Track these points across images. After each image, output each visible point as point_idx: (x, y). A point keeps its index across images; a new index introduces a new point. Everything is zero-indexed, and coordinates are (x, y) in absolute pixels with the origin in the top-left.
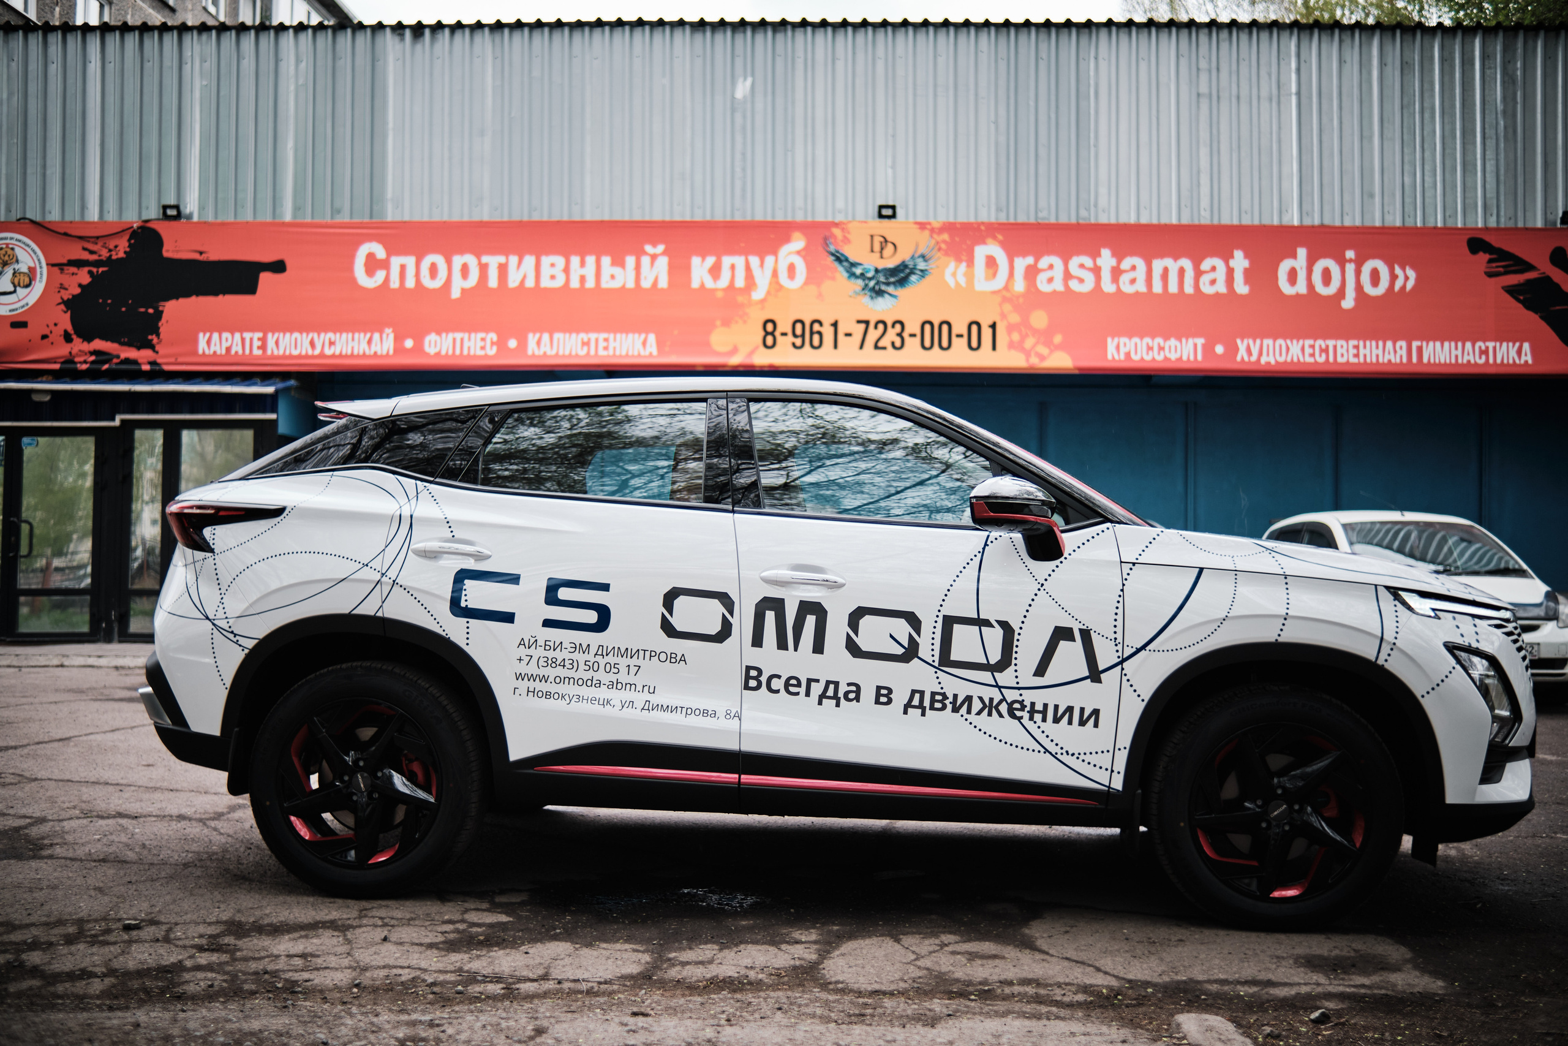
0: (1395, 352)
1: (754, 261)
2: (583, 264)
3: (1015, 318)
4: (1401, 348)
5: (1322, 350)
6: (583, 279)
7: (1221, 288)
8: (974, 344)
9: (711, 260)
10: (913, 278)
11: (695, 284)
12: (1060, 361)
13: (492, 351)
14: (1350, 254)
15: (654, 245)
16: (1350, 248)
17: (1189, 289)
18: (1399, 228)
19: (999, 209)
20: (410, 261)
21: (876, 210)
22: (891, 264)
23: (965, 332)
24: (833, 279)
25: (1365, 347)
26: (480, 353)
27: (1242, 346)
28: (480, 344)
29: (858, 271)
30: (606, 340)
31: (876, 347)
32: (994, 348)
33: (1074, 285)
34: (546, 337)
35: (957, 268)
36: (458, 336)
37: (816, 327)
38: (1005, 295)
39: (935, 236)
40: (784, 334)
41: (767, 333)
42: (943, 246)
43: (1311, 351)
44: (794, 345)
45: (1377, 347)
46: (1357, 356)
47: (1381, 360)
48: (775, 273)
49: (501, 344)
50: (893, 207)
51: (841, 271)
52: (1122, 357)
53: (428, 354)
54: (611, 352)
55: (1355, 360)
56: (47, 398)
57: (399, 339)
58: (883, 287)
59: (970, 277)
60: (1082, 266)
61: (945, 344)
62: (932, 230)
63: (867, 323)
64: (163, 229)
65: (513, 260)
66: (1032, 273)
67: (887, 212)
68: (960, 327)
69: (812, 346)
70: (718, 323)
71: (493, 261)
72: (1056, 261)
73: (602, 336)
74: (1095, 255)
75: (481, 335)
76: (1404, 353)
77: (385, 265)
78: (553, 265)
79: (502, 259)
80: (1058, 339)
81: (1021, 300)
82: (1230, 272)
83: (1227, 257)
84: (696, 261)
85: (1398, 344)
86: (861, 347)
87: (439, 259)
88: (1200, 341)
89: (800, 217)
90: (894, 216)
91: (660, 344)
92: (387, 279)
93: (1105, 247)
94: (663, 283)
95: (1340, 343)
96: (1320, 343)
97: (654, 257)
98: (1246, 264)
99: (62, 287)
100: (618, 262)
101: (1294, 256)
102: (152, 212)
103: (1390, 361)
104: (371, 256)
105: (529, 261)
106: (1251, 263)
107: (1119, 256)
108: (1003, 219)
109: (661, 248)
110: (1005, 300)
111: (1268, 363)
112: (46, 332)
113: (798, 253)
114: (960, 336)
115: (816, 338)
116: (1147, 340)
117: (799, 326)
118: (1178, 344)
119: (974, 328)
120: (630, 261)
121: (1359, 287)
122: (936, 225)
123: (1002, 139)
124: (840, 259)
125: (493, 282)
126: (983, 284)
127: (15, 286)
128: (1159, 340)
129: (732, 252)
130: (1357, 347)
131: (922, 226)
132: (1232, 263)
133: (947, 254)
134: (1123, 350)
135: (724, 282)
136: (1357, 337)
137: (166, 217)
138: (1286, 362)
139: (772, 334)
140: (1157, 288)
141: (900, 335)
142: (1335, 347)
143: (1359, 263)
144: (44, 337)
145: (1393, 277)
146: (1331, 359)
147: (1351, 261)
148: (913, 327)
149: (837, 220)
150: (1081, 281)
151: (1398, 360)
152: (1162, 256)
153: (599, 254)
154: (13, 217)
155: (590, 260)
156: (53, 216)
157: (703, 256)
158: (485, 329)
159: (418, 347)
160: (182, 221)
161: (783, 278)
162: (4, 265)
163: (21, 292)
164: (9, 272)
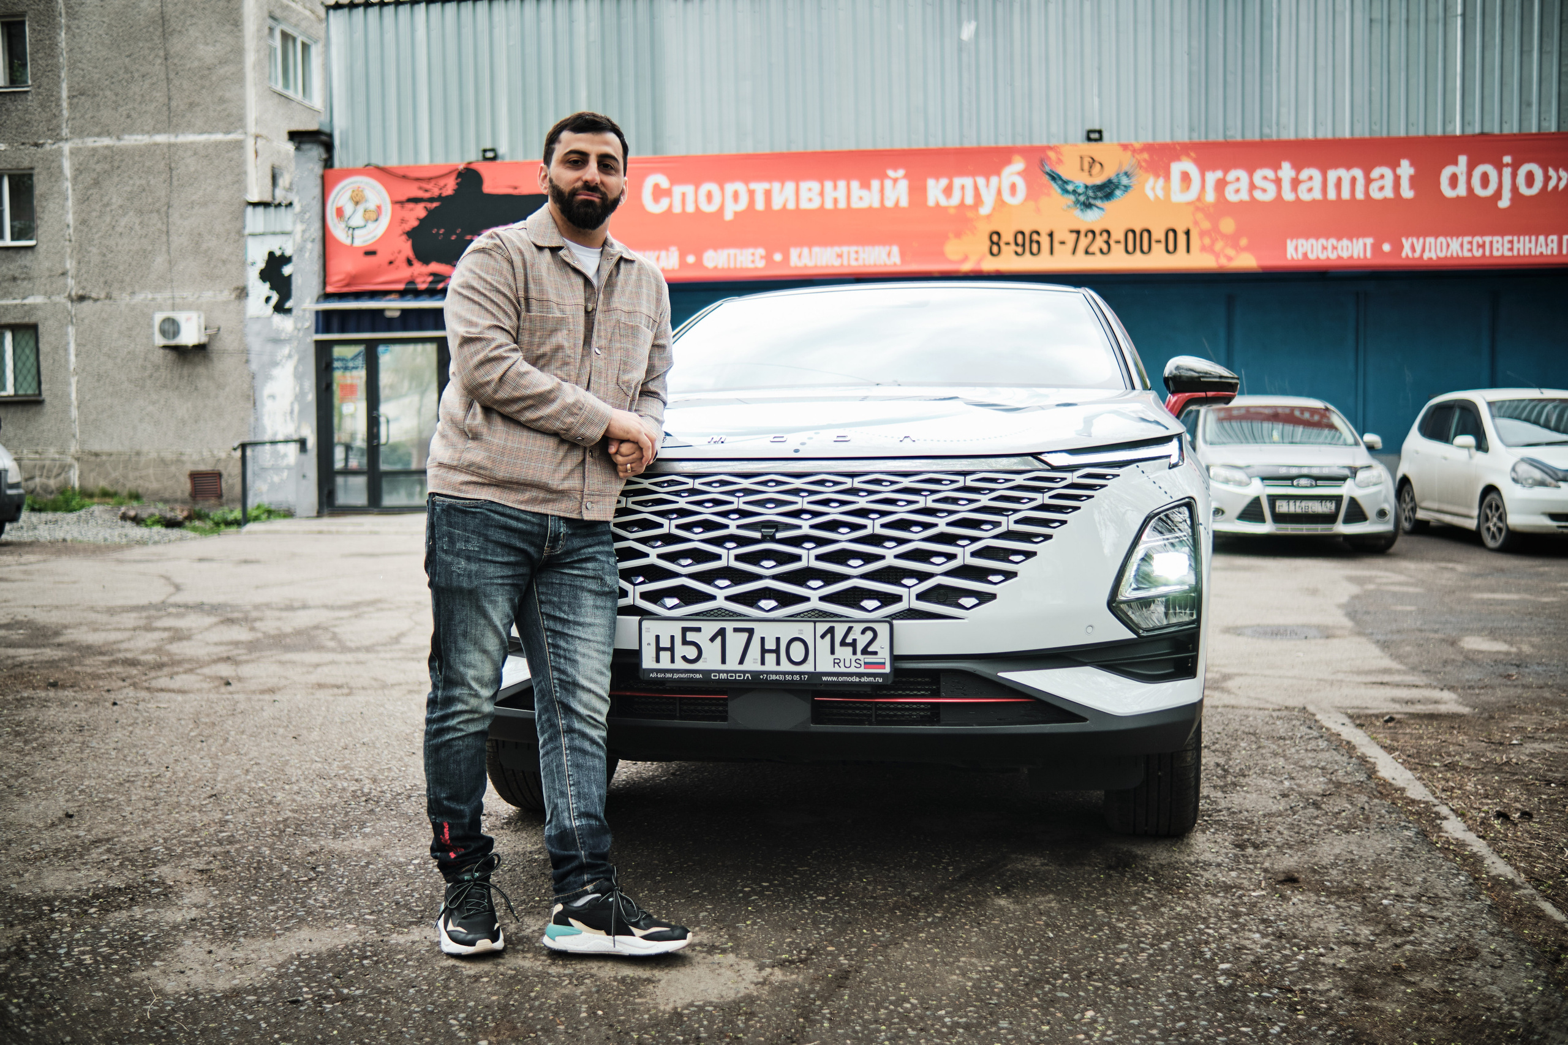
0: (1547, 245)
1: (981, 181)
2: (835, 187)
3: (1206, 225)
4: (1552, 241)
5: (1479, 246)
6: (836, 201)
7: (1389, 193)
8: (1171, 247)
9: (944, 182)
10: (1118, 193)
11: (931, 202)
12: (1246, 261)
13: (761, 264)
14: (1507, 159)
15: (895, 169)
16: (1507, 154)
17: (1360, 195)
18: (1553, 134)
19: (1191, 129)
20: (689, 189)
21: (1085, 134)
22: (1098, 180)
23: (1163, 239)
24: (1049, 195)
25: (1519, 241)
26: (751, 266)
27: (1407, 244)
28: (751, 258)
29: (1070, 188)
30: (857, 252)
31: (1087, 252)
32: (1188, 251)
33: (1258, 195)
34: (806, 251)
35: (1155, 182)
36: (732, 251)
37: (1035, 237)
38: (1198, 205)
39: (1138, 156)
40: (1008, 244)
41: (992, 243)
42: (1143, 164)
43: (1469, 247)
44: (1016, 253)
45: (1530, 241)
46: (1511, 249)
47: (1533, 253)
48: (999, 192)
49: (768, 258)
50: (1100, 132)
51: (1055, 188)
52: (1300, 256)
53: (706, 268)
54: (860, 263)
55: (1510, 254)
56: (397, 314)
57: (681, 255)
58: (1092, 201)
59: (1167, 190)
60: (1265, 178)
61: (1145, 248)
62: (1134, 151)
63: (1078, 232)
64: (485, 169)
65: (776, 186)
66: (1221, 185)
67: (1094, 136)
68: (1158, 234)
69: (1032, 253)
70: (951, 235)
71: (759, 187)
72: (1242, 174)
73: (853, 249)
74: (1276, 167)
75: (751, 251)
76: (1555, 246)
77: (668, 193)
78: (810, 190)
79: (766, 185)
80: (1244, 242)
81: (1212, 210)
82: (1397, 180)
83: (1394, 165)
84: (931, 183)
85: (1550, 238)
86: (1074, 252)
87: (713, 187)
88: (1369, 241)
89: (1020, 143)
90: (1100, 139)
91: (903, 254)
92: (671, 206)
93: (1285, 159)
94: (904, 203)
95: (1496, 238)
96: (1478, 239)
97: (895, 180)
98: (1412, 171)
99: (403, 221)
100: (865, 185)
101: (1456, 163)
102: (472, 156)
103: (1541, 253)
104: (656, 187)
105: (790, 186)
106: (1416, 171)
107: (1298, 168)
108: (1196, 138)
109: (901, 173)
110: (1197, 209)
111: (1431, 259)
112: (392, 258)
113: (1019, 174)
114: (1158, 241)
115: (1035, 247)
116: (1322, 241)
117: (1020, 238)
118: (1349, 244)
119: (1171, 235)
120: (875, 184)
121: (1515, 189)
122: (1137, 145)
123: (1195, 68)
124: (1054, 177)
125: (760, 205)
126: (1179, 196)
127: (367, 221)
128: (1333, 241)
129: (962, 173)
130: (1511, 242)
131: (1125, 147)
132: (1399, 171)
133: (1147, 170)
134: (1301, 251)
135: (955, 200)
136: (1512, 233)
137: (485, 159)
138: (1446, 257)
139: (998, 244)
140: (1332, 195)
141: (1107, 242)
142: (1491, 243)
143: (1515, 167)
144: (391, 263)
145: (1547, 178)
146: (1487, 253)
147: (1507, 165)
148: (1118, 234)
149: (1052, 144)
150: (1264, 190)
151: (1549, 252)
152: (1336, 166)
153: (848, 179)
154: (360, 163)
155: (842, 184)
156: (393, 162)
157: (937, 178)
158: (755, 245)
159: (699, 262)
160: (498, 161)
161: (1006, 196)
162: (357, 203)
163: (371, 226)
164: (361, 209)
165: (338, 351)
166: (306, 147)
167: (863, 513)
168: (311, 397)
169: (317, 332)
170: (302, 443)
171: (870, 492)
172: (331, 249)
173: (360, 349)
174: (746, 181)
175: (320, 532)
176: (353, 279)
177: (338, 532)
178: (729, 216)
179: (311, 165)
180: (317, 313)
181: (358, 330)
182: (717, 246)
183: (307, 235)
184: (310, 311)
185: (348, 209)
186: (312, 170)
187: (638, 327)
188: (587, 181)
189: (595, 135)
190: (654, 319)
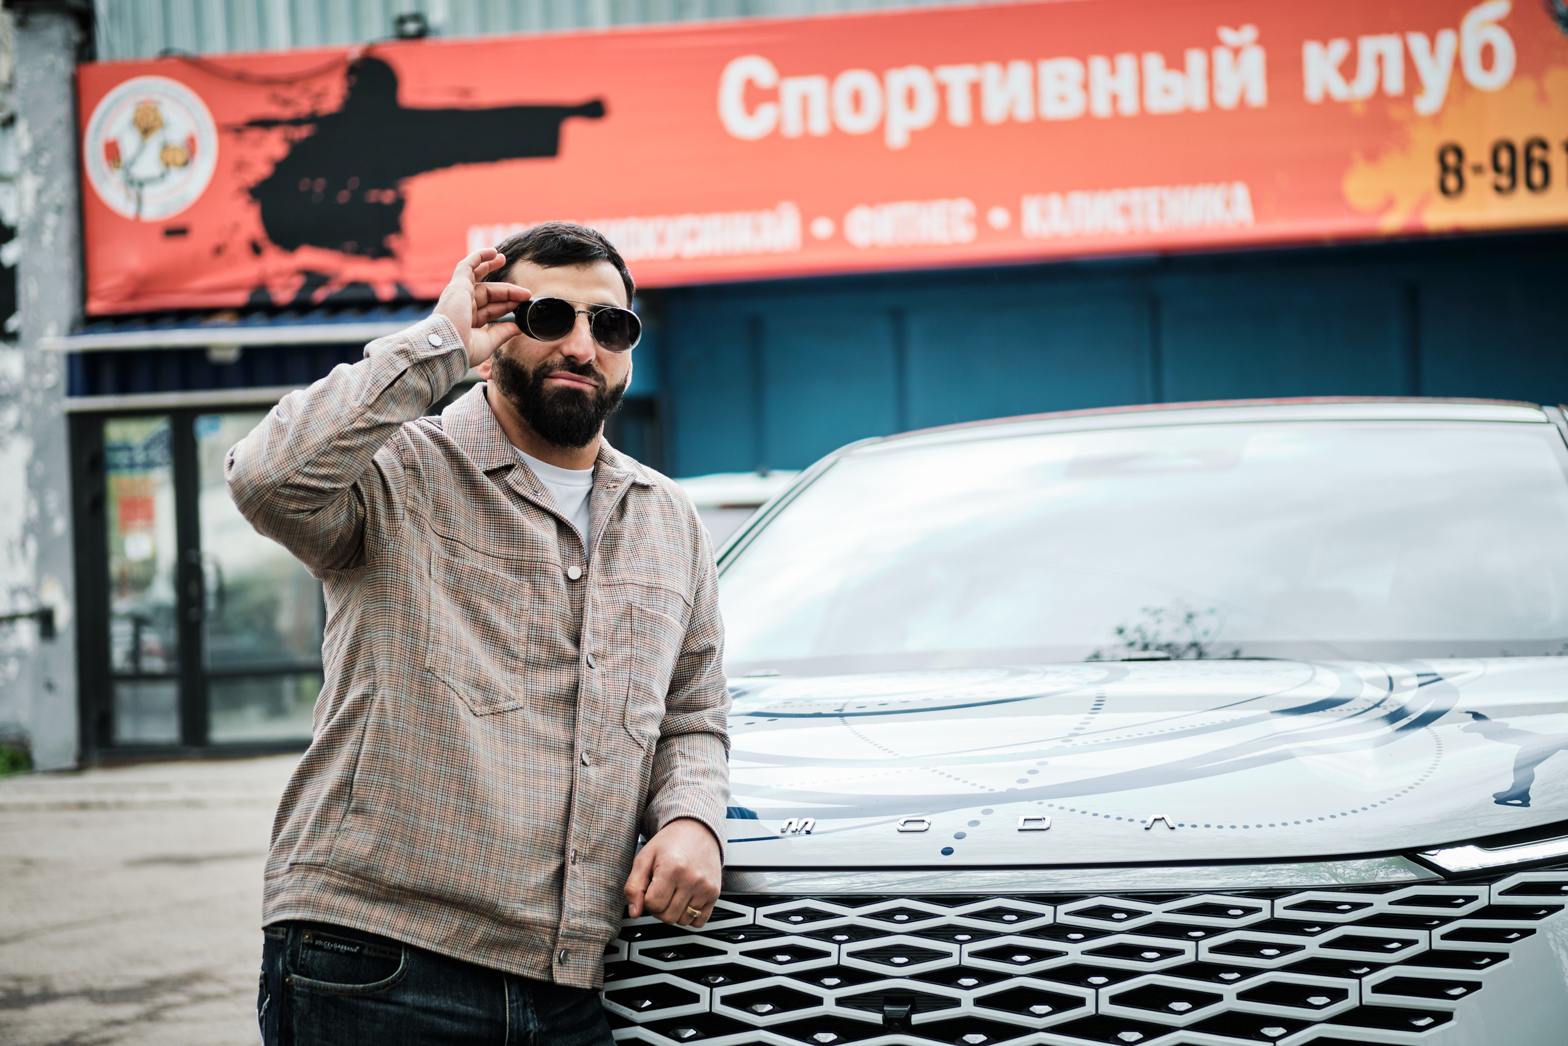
1: (1418, 42)
2: (1113, 70)
9: (1339, 48)
11: (1313, 92)
13: (966, 235)
15: (1236, 27)
20: (815, 86)
24: (1565, 64)
26: (948, 236)
28: (945, 223)
30: (1161, 200)
34: (1054, 203)
37: (1537, 153)
40: (1478, 169)
41: (1444, 168)
44: (1497, 187)
48: (1457, 63)
49: (980, 220)
54: (1170, 223)
56: (234, 355)
57: (806, 221)
64: (402, 58)
65: (991, 72)
69: (1530, 185)
70: (1356, 158)
71: (957, 77)
73: (1153, 194)
75: (945, 206)
78: (1061, 77)
79: (970, 73)
84: (1312, 51)
87: (863, 80)
91: (1256, 202)
92: (778, 121)
94: (1257, 95)
97: (1237, 51)
99: (241, 165)
100: (1176, 63)
102: (376, 31)
104: (749, 83)
105: (1020, 71)
109: (1248, 34)
112: (220, 241)
115: (1537, 176)
117: (1504, 158)
120: (1196, 59)
125: (960, 113)
127: (167, 165)
129: (1378, 28)
135: (1364, 85)
137: (403, 37)
139: (1458, 173)
144: (218, 250)
153: (1139, 50)
154: (150, 51)
155: (1126, 63)
156: (215, 47)
157: (1325, 42)
158: (951, 193)
159: (839, 237)
160: (428, 42)
161: (1473, 71)
162: (146, 132)
163: (176, 176)
164: (154, 143)
165: (115, 432)
166: (38, 20)
167: (1076, 974)
168: (61, 525)
169: (72, 392)
170: (45, 619)
171: (1091, 934)
172: (96, 225)
173: (160, 426)
174: (930, 64)
175: (83, 806)
176: (141, 285)
177: (120, 805)
178: (897, 137)
179: (49, 57)
180: (72, 358)
181: (155, 387)
182: (876, 198)
183: (45, 199)
184: (57, 354)
185: (129, 144)
186: (52, 67)
187: (661, 618)
188: (572, 356)
189: (582, 270)
190: (687, 602)
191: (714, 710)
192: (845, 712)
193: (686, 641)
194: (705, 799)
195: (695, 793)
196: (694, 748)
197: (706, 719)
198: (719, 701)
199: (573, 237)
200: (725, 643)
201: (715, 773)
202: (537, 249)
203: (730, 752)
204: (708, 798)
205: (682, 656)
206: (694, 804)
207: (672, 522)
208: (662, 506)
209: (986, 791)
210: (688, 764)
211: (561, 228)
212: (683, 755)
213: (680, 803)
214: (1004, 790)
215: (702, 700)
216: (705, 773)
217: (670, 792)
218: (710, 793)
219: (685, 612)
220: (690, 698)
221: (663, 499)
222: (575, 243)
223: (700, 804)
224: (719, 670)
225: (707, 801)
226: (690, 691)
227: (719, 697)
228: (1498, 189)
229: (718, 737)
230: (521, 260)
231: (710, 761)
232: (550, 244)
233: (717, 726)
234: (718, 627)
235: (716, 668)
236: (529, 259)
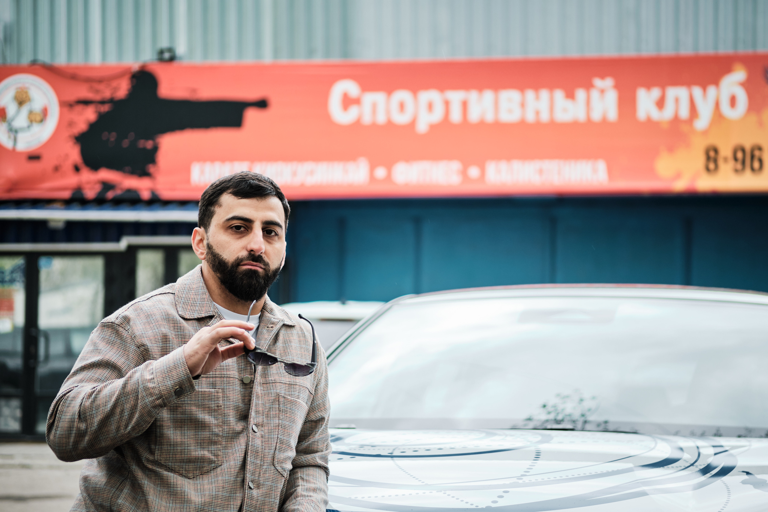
1: (697, 91)
2: (538, 98)
6: (538, 113)
9: (656, 93)
11: (641, 116)
13: (456, 179)
15: (603, 78)
20: (380, 97)
28: (446, 173)
34: (503, 166)
37: (757, 153)
40: (726, 160)
41: (708, 158)
44: (735, 169)
48: (717, 105)
49: (464, 173)
56: (62, 225)
57: (372, 168)
65: (473, 96)
69: (753, 169)
70: (663, 150)
71: (456, 97)
75: (446, 164)
78: (510, 100)
79: (462, 95)
84: (641, 93)
87: (406, 95)
89: (742, 50)
91: (609, 171)
92: (360, 115)
94: (613, 114)
97: (602, 91)
99: (72, 124)
100: (570, 95)
102: (147, 57)
104: (345, 94)
105: (488, 95)
109: (609, 82)
112: (58, 164)
113: (740, 84)
115: (756, 165)
117: (740, 155)
120: (581, 94)
125: (456, 116)
127: (31, 121)
129: (676, 83)
135: (668, 113)
137: (161, 60)
139: (715, 161)
144: (56, 169)
153: (551, 87)
154: (26, 60)
155: (544, 94)
156: (61, 60)
157: (649, 88)
158: (449, 157)
159: (389, 177)
160: (175, 64)
161: (725, 108)
162: (21, 103)
163: (36, 128)
164: (25, 110)
173: (19, 261)
174: (442, 88)
176: (14, 186)
178: (422, 127)
181: (18, 240)
182: (409, 158)
185: (11, 109)
187: (296, 401)
188: (252, 251)
189: (260, 201)
190: (311, 392)
191: (322, 453)
192: (394, 454)
193: (309, 414)
194: (314, 506)
195: (308, 502)
196: (308, 475)
197: (317, 458)
198: (325, 448)
199: (256, 182)
200: (330, 415)
201: (320, 490)
202: (236, 187)
203: (329, 477)
204: (316, 505)
205: (305, 422)
206: (308, 509)
207: (304, 346)
208: (299, 337)
209: (473, 507)
210: (305, 484)
211: (250, 176)
212: (302, 479)
213: (300, 508)
214: (484, 507)
215: (315, 447)
216: (314, 490)
217: (294, 501)
218: (317, 502)
219: (309, 397)
220: (308, 446)
221: (300, 333)
222: (257, 186)
223: (311, 509)
224: (326, 430)
225: (315, 507)
226: (309, 442)
227: (325, 445)
228: (736, 171)
229: (323, 469)
230: (226, 193)
231: (318, 483)
232: (243, 185)
233: (322, 463)
234: (327, 406)
235: (324, 429)
236: (230, 193)
